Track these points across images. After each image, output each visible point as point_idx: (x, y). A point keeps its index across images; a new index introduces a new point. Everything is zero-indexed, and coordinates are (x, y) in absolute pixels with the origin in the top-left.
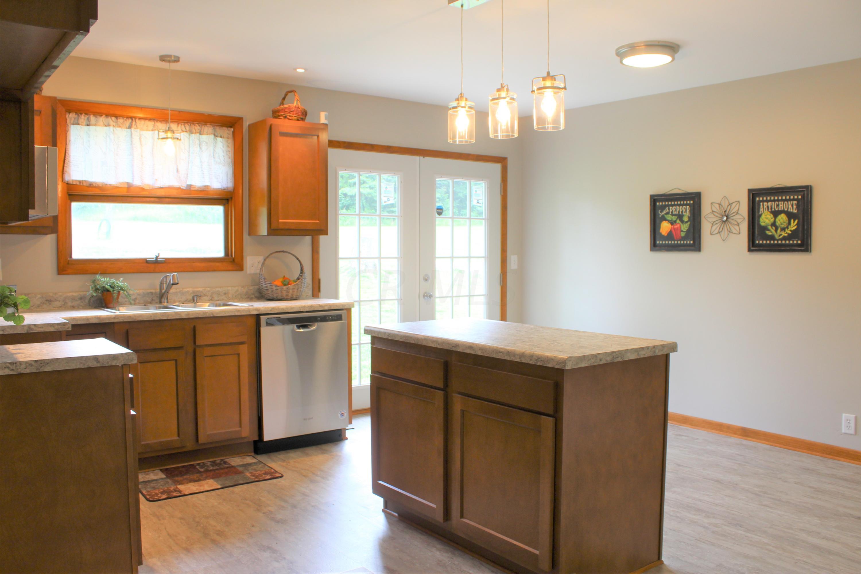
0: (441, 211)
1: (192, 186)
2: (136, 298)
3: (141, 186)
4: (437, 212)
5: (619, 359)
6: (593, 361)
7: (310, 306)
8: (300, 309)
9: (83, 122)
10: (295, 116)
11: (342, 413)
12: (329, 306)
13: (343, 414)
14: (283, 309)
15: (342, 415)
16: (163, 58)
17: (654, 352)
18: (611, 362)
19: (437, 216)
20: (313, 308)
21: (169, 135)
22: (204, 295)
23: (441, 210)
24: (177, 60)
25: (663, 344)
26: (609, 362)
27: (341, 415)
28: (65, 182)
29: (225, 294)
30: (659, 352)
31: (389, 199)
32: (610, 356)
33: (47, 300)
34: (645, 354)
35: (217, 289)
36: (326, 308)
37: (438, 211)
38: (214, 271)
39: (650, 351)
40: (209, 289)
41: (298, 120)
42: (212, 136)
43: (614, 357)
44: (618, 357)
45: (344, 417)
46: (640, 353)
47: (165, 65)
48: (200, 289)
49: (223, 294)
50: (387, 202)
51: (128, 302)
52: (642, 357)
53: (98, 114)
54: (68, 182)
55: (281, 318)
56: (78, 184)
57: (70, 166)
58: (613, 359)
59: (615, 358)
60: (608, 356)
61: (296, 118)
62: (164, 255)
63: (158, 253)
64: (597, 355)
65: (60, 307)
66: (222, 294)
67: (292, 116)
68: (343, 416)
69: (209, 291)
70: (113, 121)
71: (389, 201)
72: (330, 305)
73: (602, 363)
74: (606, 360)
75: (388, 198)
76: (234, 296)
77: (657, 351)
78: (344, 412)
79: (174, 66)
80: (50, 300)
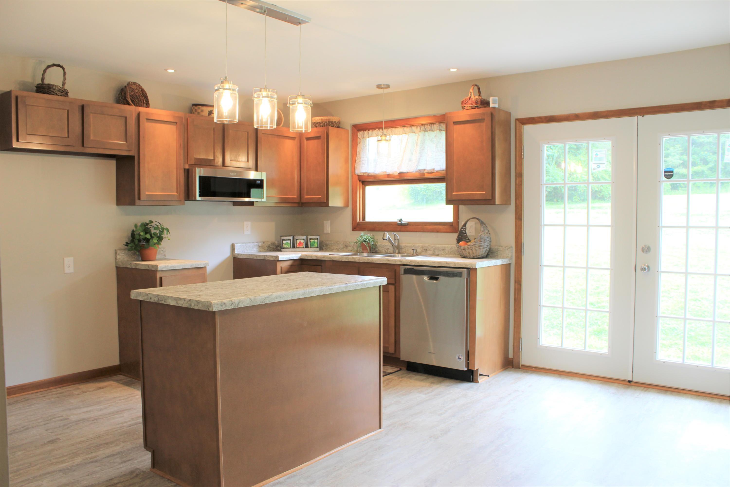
0: (672, 174)
1: (425, 170)
2: (388, 248)
3: (390, 173)
4: (665, 175)
5: (163, 302)
6: (146, 297)
7: (439, 263)
8: (431, 264)
9: (366, 136)
10: (470, 106)
11: (460, 356)
12: (454, 264)
13: (460, 358)
14: (418, 262)
15: (459, 358)
16: (379, 87)
17: (191, 305)
18: (158, 302)
19: (664, 179)
20: (441, 264)
21: (383, 138)
22: (429, 249)
23: (671, 173)
24: (388, 86)
25: (198, 300)
26: (156, 302)
27: (458, 358)
28: (356, 175)
29: (443, 250)
30: (194, 305)
31: (599, 165)
32: (157, 297)
33: (346, 246)
34: (182, 304)
35: (438, 246)
36: (452, 266)
37: (666, 174)
38: (437, 232)
39: (187, 303)
40: (432, 245)
41: (472, 108)
42: (438, 131)
43: (159, 299)
44: (162, 300)
45: (461, 361)
46: (178, 302)
47: (380, 91)
48: (427, 245)
49: (442, 250)
50: (596, 169)
51: (384, 250)
52: (180, 306)
53: (373, 129)
54: (357, 174)
55: (414, 269)
56: (363, 175)
57: (360, 164)
58: (159, 301)
59: (160, 300)
60: (156, 297)
61: (470, 107)
62: (405, 220)
63: (399, 219)
64: (148, 295)
65: (351, 250)
66: (441, 250)
67: (467, 107)
68: (460, 359)
69: (432, 247)
70: (381, 132)
71: (599, 167)
72: (454, 263)
73: (152, 301)
74: (154, 300)
75: (598, 164)
76: (449, 252)
77: (193, 305)
78: (461, 356)
79: (386, 91)
80: (347, 246)
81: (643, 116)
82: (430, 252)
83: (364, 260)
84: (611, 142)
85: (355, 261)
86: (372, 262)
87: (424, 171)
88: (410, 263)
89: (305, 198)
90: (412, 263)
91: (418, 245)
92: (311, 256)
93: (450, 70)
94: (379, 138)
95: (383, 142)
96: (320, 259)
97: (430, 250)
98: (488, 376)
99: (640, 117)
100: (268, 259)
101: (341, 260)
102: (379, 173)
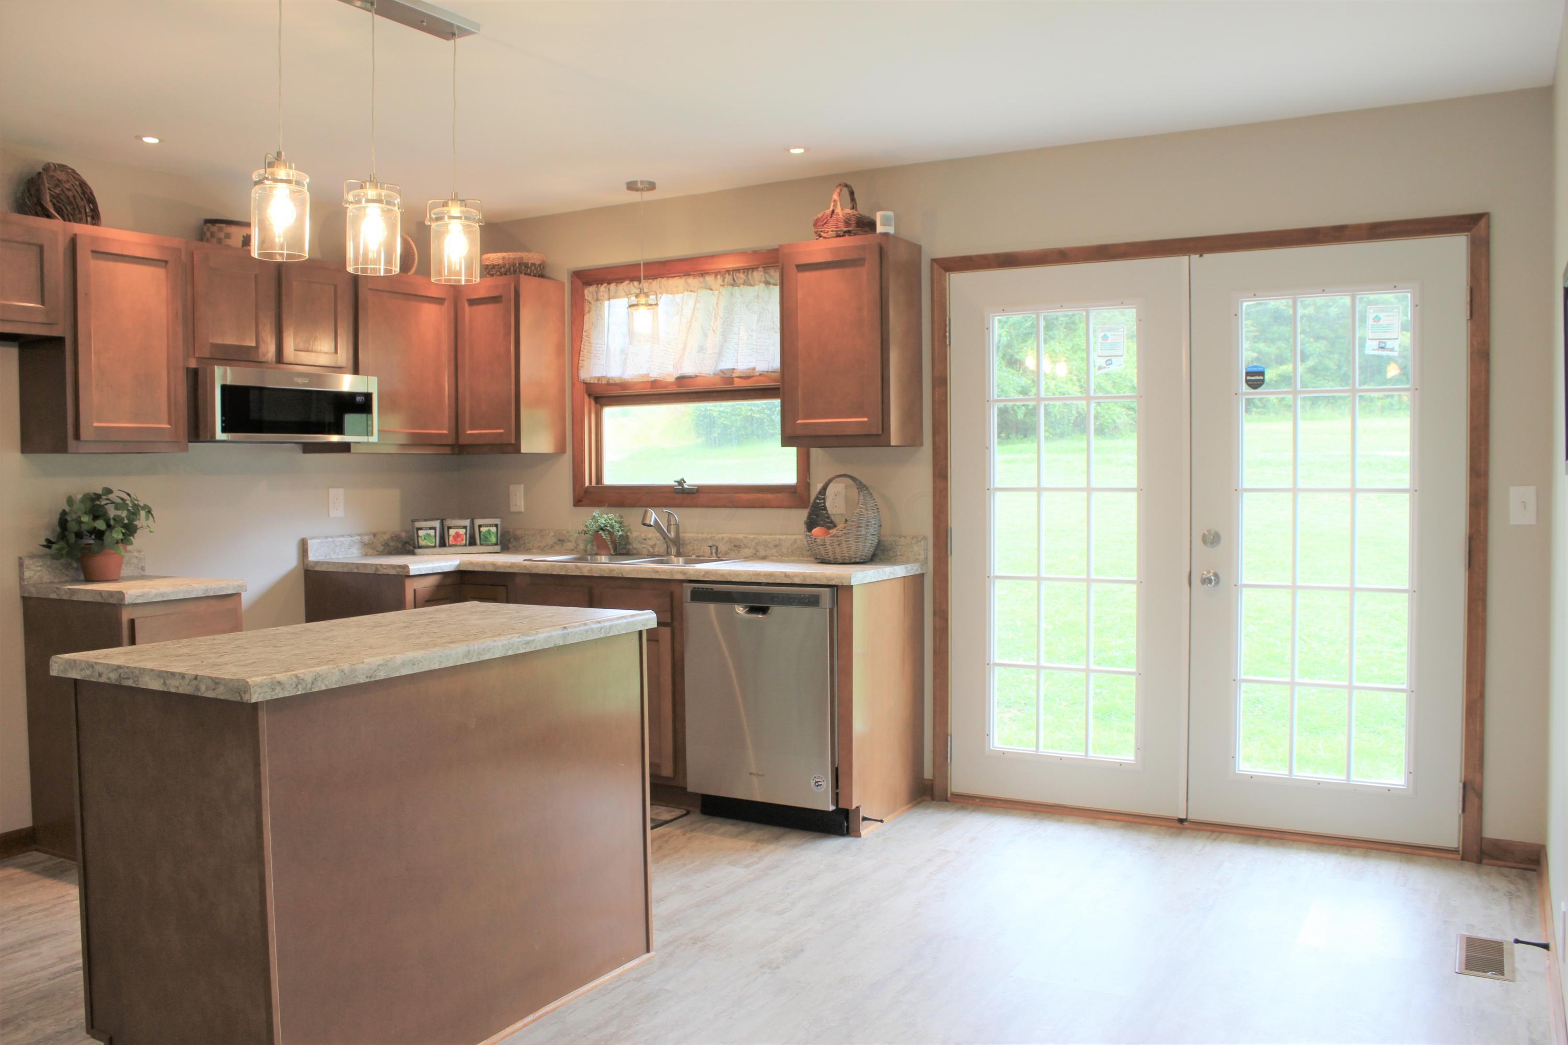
0: (1261, 378)
1: (735, 371)
2: (655, 545)
3: (656, 377)
4: (1247, 381)
5: (130, 683)
6: (88, 672)
7: (769, 575)
8: (751, 579)
9: (604, 296)
10: (832, 231)
11: (819, 780)
12: (803, 578)
13: (819, 783)
14: (723, 575)
15: (817, 784)
16: (632, 186)
17: (198, 689)
18: (117, 683)
19: (1245, 387)
20: (773, 578)
21: (643, 300)
22: (745, 545)
23: (1259, 376)
24: (652, 186)
25: (216, 678)
26: (113, 682)
27: (815, 783)
28: (580, 381)
29: (776, 546)
30: (207, 689)
31: (1110, 360)
32: (115, 672)
33: (559, 540)
34: (178, 687)
35: (764, 537)
36: (797, 581)
37: (1249, 378)
38: (763, 507)
39: (189, 684)
40: (752, 536)
41: (838, 236)
42: (762, 285)
43: (122, 675)
44: (128, 678)
45: (822, 789)
46: (167, 682)
47: (635, 197)
48: (740, 536)
49: (773, 546)
50: (1104, 368)
51: (645, 549)
52: (173, 690)
53: (619, 280)
54: (584, 380)
55: (714, 590)
56: (596, 382)
57: (590, 359)
58: (121, 680)
59: (124, 679)
60: (112, 672)
61: (834, 234)
62: (692, 481)
63: (679, 479)
64: (94, 665)
65: (572, 550)
66: (771, 547)
67: (828, 232)
68: (819, 787)
69: (752, 540)
70: (636, 288)
71: (1111, 364)
72: (803, 576)
73: (103, 681)
74: (109, 679)
75: (1109, 358)
76: (790, 551)
77: (203, 688)
78: (820, 780)
79: (648, 196)
80: (563, 540)
81: (1201, 256)
82: (747, 552)
83: (602, 572)
84: (1134, 310)
85: (581, 574)
86: (620, 576)
87: (733, 372)
88: (704, 576)
89: (468, 434)
90: (708, 577)
91: (720, 536)
92: (484, 565)
93: (789, 150)
94: (633, 300)
95: (642, 310)
96: (503, 571)
97: (748, 547)
98: (882, 821)
99: (1195, 258)
100: (385, 571)
101: (550, 573)
102: (632, 379)
